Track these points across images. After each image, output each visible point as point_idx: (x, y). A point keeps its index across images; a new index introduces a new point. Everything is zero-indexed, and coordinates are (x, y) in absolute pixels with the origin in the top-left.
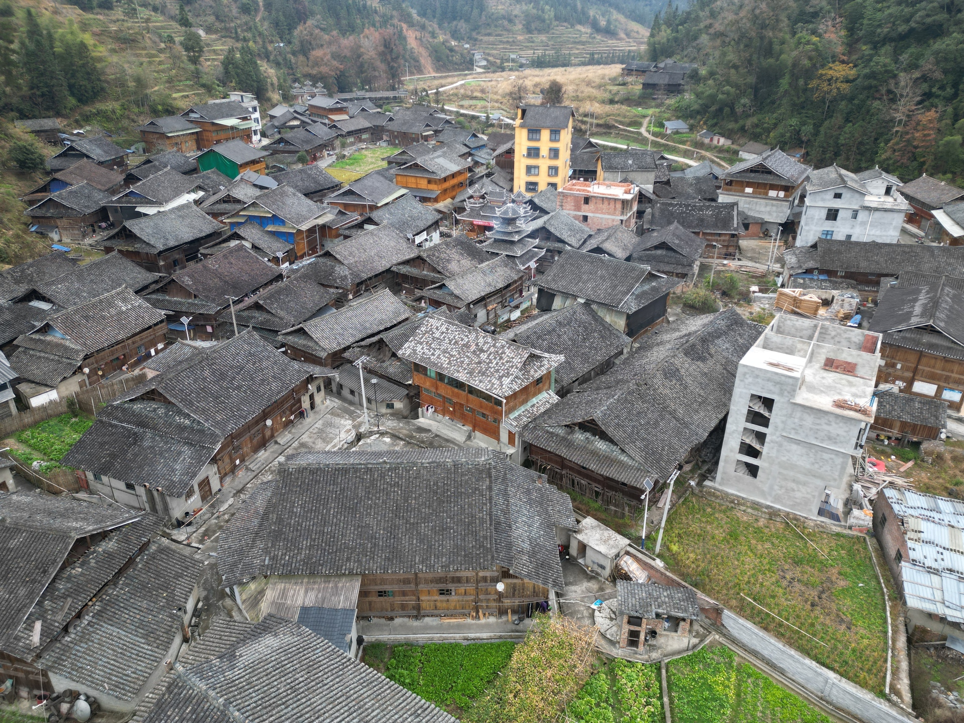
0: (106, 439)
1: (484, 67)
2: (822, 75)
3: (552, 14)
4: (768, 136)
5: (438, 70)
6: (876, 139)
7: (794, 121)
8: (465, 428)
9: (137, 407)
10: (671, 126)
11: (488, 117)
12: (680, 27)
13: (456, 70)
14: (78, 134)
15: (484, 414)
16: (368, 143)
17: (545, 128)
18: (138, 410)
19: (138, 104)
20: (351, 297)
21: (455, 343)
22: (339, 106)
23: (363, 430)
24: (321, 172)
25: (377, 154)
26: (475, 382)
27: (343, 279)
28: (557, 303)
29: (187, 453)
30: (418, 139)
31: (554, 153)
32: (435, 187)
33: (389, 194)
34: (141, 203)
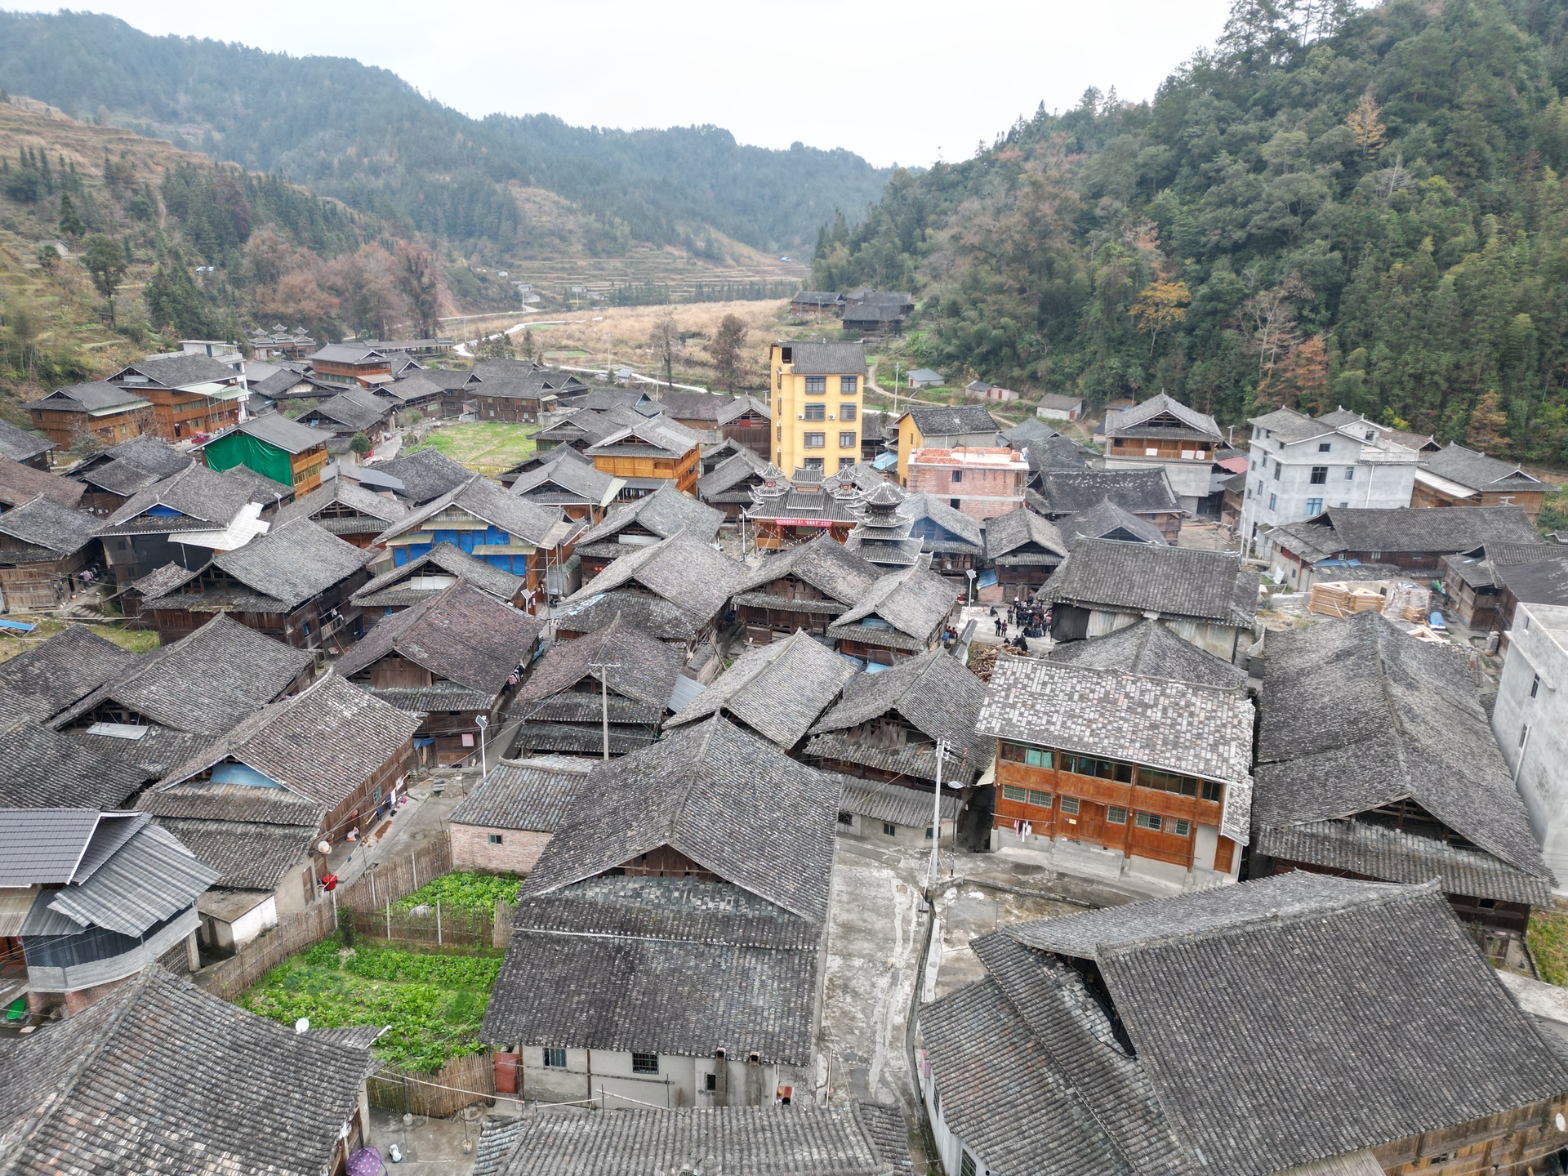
0: (560, 971)
1: (537, 305)
2: (1146, 297)
3: (627, 229)
4: (1075, 384)
5: (464, 309)
6: (1237, 381)
7: (1114, 362)
8: (1111, 853)
9: (594, 893)
10: (919, 377)
11: (611, 375)
12: (864, 245)
13: (493, 310)
15: (1155, 821)
16: (440, 418)
17: (832, 374)
18: (600, 899)
19: (15, 362)
20: (690, 655)
21: (1082, 698)
22: (376, 360)
23: (925, 884)
24: (444, 460)
25: (470, 434)
26: (1169, 762)
27: (676, 623)
28: (1096, 625)
29: (760, 969)
30: (533, 408)
31: (849, 412)
32: (668, 473)
33: (605, 487)
34: (177, 527)
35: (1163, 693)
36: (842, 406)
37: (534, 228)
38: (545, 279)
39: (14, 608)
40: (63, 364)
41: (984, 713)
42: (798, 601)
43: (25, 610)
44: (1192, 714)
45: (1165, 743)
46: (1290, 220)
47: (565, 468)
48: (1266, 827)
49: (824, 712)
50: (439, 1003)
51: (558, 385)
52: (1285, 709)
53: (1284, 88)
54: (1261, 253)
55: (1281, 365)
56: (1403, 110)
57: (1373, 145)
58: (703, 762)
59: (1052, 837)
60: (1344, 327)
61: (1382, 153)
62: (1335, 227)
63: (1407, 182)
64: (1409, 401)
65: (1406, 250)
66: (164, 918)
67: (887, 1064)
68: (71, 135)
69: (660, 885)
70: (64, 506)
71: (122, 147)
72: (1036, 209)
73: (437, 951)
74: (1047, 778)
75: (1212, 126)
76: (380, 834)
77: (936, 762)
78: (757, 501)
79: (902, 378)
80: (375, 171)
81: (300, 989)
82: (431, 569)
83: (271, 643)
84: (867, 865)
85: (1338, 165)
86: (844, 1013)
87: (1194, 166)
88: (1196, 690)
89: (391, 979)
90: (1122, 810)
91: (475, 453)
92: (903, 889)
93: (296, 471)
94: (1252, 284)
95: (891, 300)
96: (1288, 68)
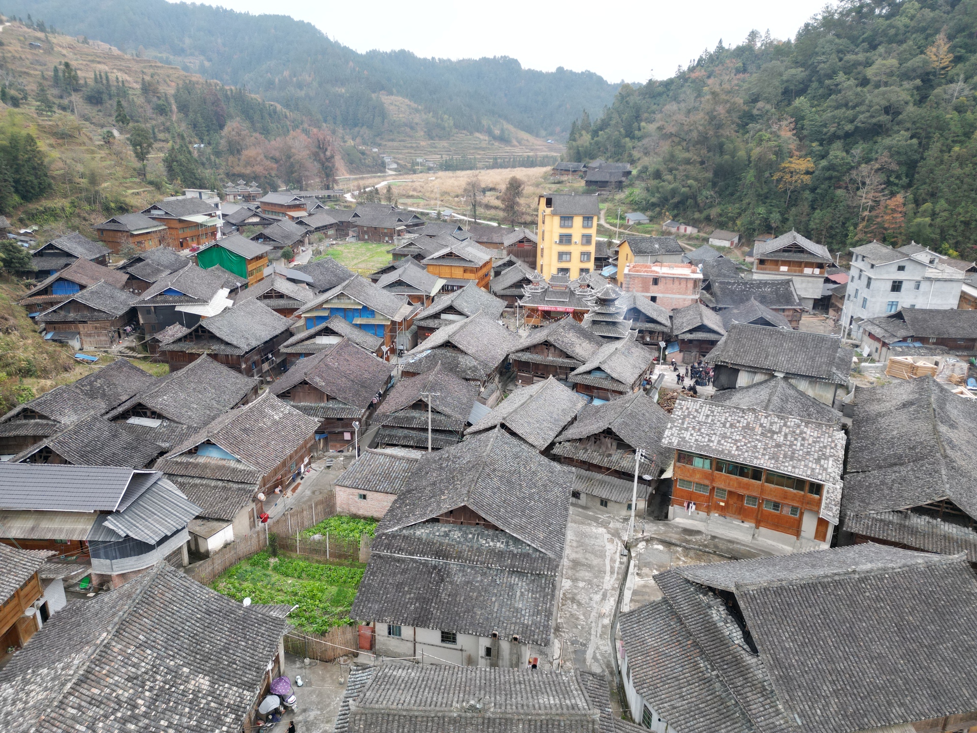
0: (399, 578)
1: (395, 170)
2: (785, 168)
3: (452, 123)
4: (734, 223)
5: (351, 172)
6: (844, 224)
7: (762, 210)
8: (746, 525)
9: (421, 532)
10: (633, 217)
11: (439, 214)
13: (369, 172)
14: (26, 234)
15: (776, 506)
16: (335, 239)
17: (577, 215)
18: (424, 536)
19: (89, 201)
20: (482, 389)
21: (732, 426)
22: (297, 202)
23: (626, 538)
24: (337, 265)
25: (353, 249)
26: (787, 469)
27: (474, 369)
28: (743, 379)
29: (521, 585)
30: (391, 234)
31: (587, 239)
32: (472, 276)
33: (433, 284)
34: (181, 302)
35: (785, 425)
36: (583, 236)
37: (395, 121)
38: (401, 153)
39: (87, 347)
40: (116, 202)
41: (667, 433)
42: (550, 358)
43: (92, 349)
44: (804, 439)
45: (785, 456)
46: (884, 118)
47: (409, 272)
48: (850, 513)
49: (564, 428)
50: (326, 592)
51: (406, 220)
52: (866, 438)
53: (883, 31)
54: (864, 139)
55: (874, 213)
56: (966, 44)
57: (943, 68)
58: (488, 456)
59: (708, 513)
60: (917, 189)
61: (950, 73)
62: (914, 123)
63: (966, 92)
64: (960, 238)
65: (963, 138)
66: (169, 534)
67: (598, 648)
68: (123, 63)
69: (460, 530)
70: (115, 288)
71: (152, 71)
72: (714, 110)
73: (326, 562)
74: (706, 475)
75: (834, 56)
76: (294, 490)
77: (636, 462)
78: (527, 294)
79: (622, 218)
80: (300, 86)
81: (246, 580)
82: (328, 331)
83: (233, 373)
84: (589, 525)
85: (918, 82)
86: (572, 615)
87: (821, 82)
88: (807, 423)
89: (299, 578)
90: (755, 498)
91: (355, 261)
92: (611, 541)
93: (250, 269)
94: (856, 159)
95: (617, 168)
96: (888, 17)
